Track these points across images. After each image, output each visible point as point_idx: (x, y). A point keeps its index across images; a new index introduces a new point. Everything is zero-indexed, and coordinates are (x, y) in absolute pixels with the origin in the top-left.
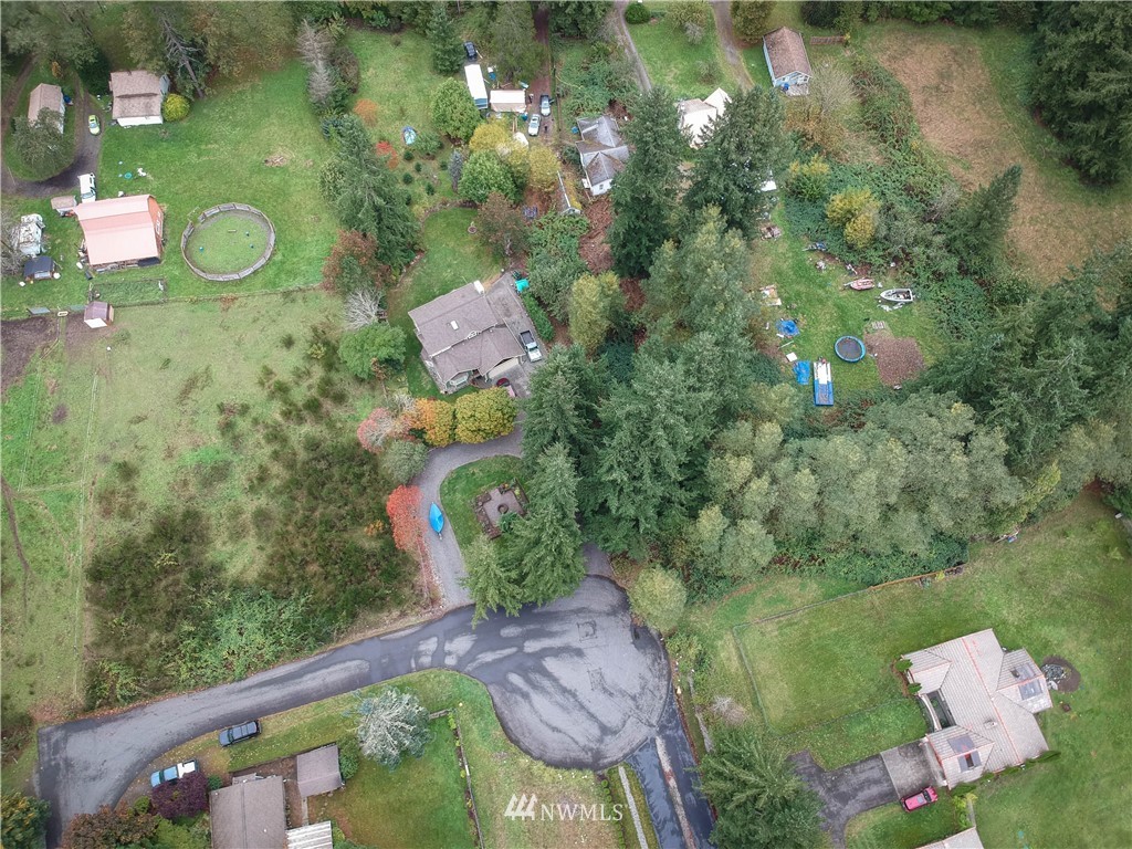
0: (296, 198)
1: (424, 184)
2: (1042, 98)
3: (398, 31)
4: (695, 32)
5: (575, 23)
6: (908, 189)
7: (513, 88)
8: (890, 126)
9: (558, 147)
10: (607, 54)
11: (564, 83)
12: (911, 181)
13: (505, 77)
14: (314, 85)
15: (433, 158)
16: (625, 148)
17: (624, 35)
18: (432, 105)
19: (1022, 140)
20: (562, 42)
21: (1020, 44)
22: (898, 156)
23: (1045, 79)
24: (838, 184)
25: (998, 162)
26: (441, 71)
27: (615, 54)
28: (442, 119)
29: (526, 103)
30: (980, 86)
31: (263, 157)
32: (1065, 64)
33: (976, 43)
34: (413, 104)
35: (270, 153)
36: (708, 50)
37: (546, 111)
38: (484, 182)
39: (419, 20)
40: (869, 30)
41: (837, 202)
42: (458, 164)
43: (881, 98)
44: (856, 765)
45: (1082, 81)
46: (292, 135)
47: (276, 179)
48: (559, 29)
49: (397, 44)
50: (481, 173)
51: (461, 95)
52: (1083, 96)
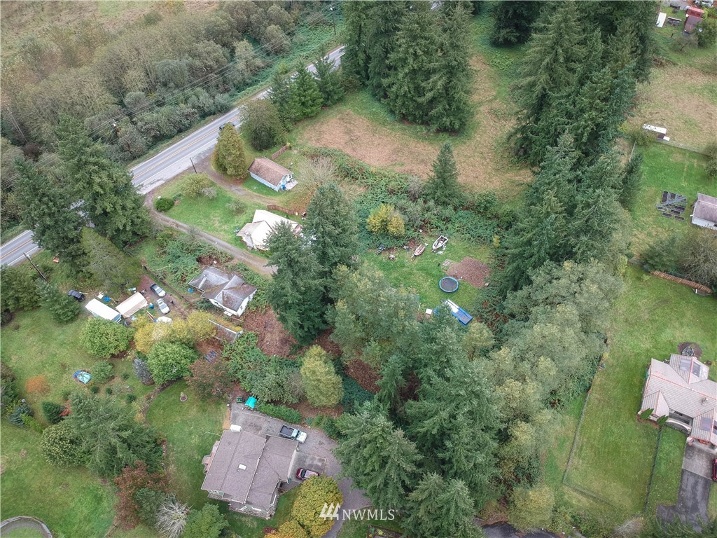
1: (122, 398)
2: (404, 112)
4: (210, 192)
7: (129, 296)
8: (353, 170)
9: (191, 307)
11: (158, 270)
12: (389, 188)
13: (116, 294)
15: (113, 377)
19: (410, 137)
20: (133, 249)
22: (370, 181)
23: (399, 102)
26: (67, 321)
28: (102, 348)
29: (146, 298)
34: (66, 355)
36: (225, 196)
37: (162, 293)
38: (174, 362)
40: (294, 135)
41: (373, 221)
44: (681, 486)
47: (8, 484)
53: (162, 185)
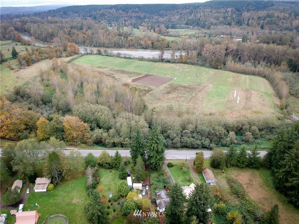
0: (76, 213)
1: (113, 209)
2: (278, 186)
3: (111, 169)
4: (185, 169)
5: (155, 167)
6: (249, 211)
7: (139, 183)
8: (239, 193)
9: (150, 198)
10: (163, 174)
11: (152, 181)
12: (249, 209)
13: (137, 180)
14: (88, 182)
15: (116, 201)
16: (168, 199)
17: (167, 170)
18: (118, 187)
19: (276, 197)
20: (152, 171)
21: (268, 172)
22: (244, 202)
23: (277, 181)
24: (229, 210)
25: (271, 203)
26: (121, 179)
27: (165, 174)
28: (120, 191)
29: (142, 187)
30: (261, 183)
31: (70, 201)
32: (281, 177)
33: (257, 172)
34: (113, 187)
35: (72, 200)
36: (189, 174)
37: (147, 189)
38: (129, 208)
39: (117, 166)
40: (229, 169)
41: (229, 215)
42: (123, 203)
43: (236, 186)
45: (287, 181)
46: (80, 195)
47: (72, 207)
48: (151, 168)
49: (111, 172)
50: (129, 205)
51: (125, 184)
52: (288, 184)
53: (175, 159)
